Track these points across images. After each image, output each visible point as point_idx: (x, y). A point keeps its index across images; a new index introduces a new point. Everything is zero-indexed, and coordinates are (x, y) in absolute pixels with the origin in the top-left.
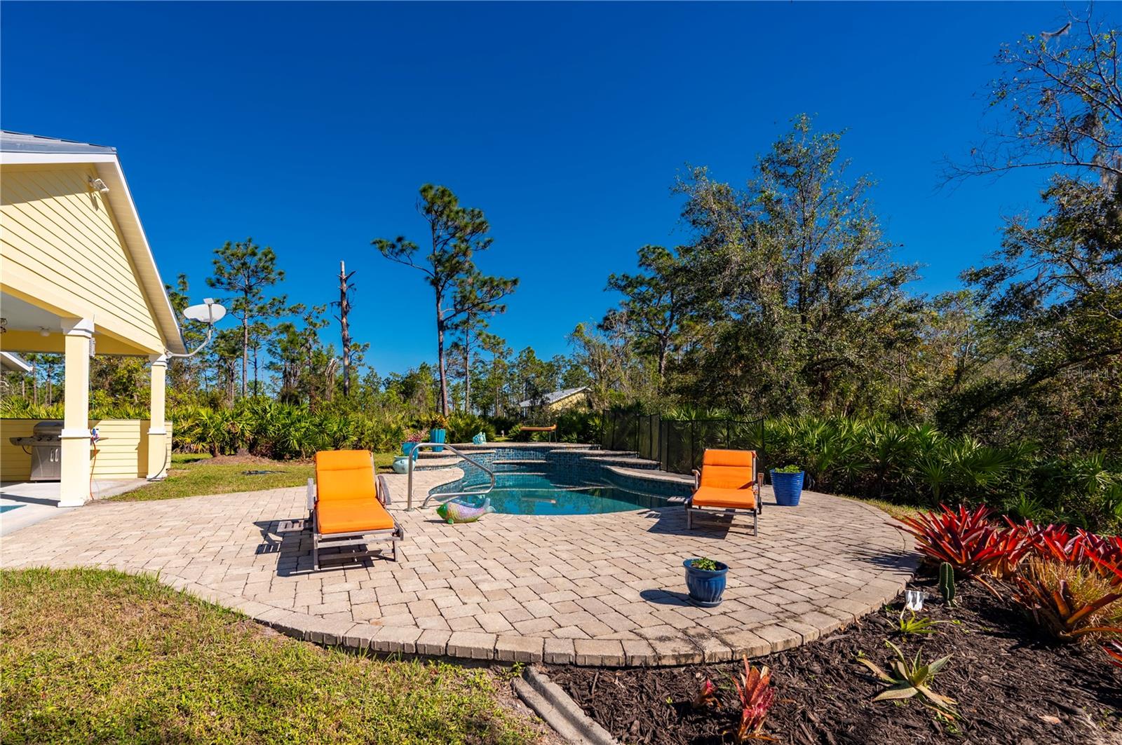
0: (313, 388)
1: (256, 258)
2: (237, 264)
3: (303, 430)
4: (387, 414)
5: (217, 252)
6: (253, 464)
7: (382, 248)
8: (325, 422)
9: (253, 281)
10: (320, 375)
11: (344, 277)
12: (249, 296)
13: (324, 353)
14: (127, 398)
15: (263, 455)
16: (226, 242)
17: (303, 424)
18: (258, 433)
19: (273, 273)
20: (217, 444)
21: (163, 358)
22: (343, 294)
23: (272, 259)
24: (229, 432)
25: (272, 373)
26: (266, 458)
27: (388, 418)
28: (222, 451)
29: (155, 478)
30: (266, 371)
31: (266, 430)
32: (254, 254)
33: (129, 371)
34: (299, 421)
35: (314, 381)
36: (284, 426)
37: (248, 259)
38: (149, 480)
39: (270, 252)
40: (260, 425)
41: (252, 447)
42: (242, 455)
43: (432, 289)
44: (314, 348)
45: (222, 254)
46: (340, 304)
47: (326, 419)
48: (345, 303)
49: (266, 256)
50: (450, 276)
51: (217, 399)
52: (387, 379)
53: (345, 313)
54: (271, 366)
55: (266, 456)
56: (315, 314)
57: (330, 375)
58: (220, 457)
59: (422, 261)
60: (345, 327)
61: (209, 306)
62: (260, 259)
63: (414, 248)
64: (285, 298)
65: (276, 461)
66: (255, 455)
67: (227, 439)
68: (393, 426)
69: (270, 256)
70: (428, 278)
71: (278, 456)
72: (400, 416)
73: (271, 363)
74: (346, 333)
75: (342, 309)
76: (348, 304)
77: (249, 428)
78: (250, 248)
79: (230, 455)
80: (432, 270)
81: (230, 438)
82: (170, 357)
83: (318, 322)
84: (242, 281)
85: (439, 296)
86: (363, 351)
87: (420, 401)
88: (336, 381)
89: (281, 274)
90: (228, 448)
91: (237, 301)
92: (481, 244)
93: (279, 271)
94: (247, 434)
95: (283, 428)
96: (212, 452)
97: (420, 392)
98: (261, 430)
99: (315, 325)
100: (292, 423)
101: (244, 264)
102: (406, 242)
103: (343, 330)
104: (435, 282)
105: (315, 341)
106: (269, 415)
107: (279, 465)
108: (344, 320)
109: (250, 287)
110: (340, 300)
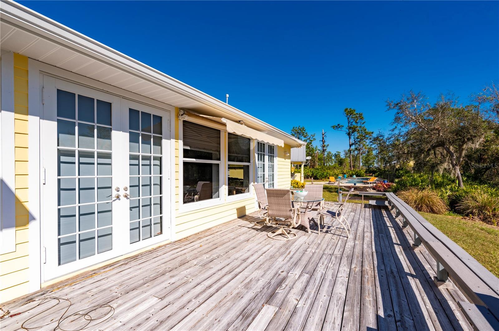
4: (335, 170)
7: (334, 128)
11: (323, 134)
13: (314, 149)
22: (323, 138)
27: (336, 171)
43: (348, 137)
46: (322, 141)
48: (323, 141)
50: (353, 132)
52: (335, 154)
56: (311, 137)
57: (316, 156)
59: (345, 129)
63: (343, 126)
68: (337, 173)
70: (347, 133)
72: (339, 171)
76: (324, 141)
80: (348, 131)
85: (350, 138)
86: (326, 147)
87: (345, 166)
92: (362, 123)
97: (345, 164)
98: (313, 175)
102: (340, 125)
104: (349, 134)
110: (322, 140)
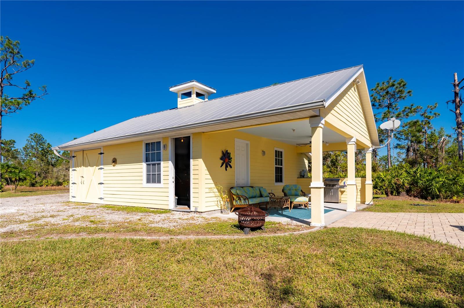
0: (428, 157)
1: (395, 87)
2: (383, 93)
3: (441, 183)
5: (372, 90)
6: (410, 201)
8: (458, 178)
9: (392, 100)
10: (434, 149)
11: (457, 82)
12: (390, 109)
13: (437, 134)
14: (335, 169)
15: (415, 197)
16: (377, 83)
17: (441, 179)
18: (412, 184)
19: (405, 93)
20: (389, 190)
21: (371, 149)
22: (456, 94)
23: (404, 85)
24: (396, 184)
25: (398, 150)
26: (417, 198)
28: (392, 193)
29: (369, 204)
30: (395, 149)
31: (417, 183)
32: (393, 85)
33: (336, 156)
34: (438, 177)
35: (429, 152)
36: (428, 180)
37: (389, 89)
38: (367, 205)
39: (402, 82)
40: (413, 180)
41: (408, 192)
42: (403, 196)
44: (429, 132)
45: (375, 90)
46: (454, 101)
47: (458, 176)
48: (458, 100)
49: (400, 84)
51: (376, 167)
53: (457, 107)
54: (397, 146)
55: (417, 197)
57: (441, 148)
58: (390, 196)
60: (457, 116)
61: (393, 121)
62: (397, 87)
64: (412, 105)
65: (424, 200)
66: (410, 196)
67: (395, 187)
69: (402, 84)
71: (424, 197)
73: (397, 144)
74: (460, 119)
75: (456, 104)
76: (460, 100)
77: (407, 181)
78: (391, 83)
79: (396, 195)
81: (396, 187)
82: (374, 148)
83: (431, 115)
84: (387, 102)
88: (446, 151)
89: (409, 92)
90: (395, 192)
91: (385, 113)
93: (408, 91)
94: (406, 185)
95: (427, 182)
96: (387, 194)
98: (414, 183)
99: (429, 118)
100: (434, 178)
101: (387, 93)
103: (457, 117)
105: (429, 128)
106: (418, 174)
107: (426, 202)
108: (458, 111)
109: (390, 104)
110: (454, 99)
